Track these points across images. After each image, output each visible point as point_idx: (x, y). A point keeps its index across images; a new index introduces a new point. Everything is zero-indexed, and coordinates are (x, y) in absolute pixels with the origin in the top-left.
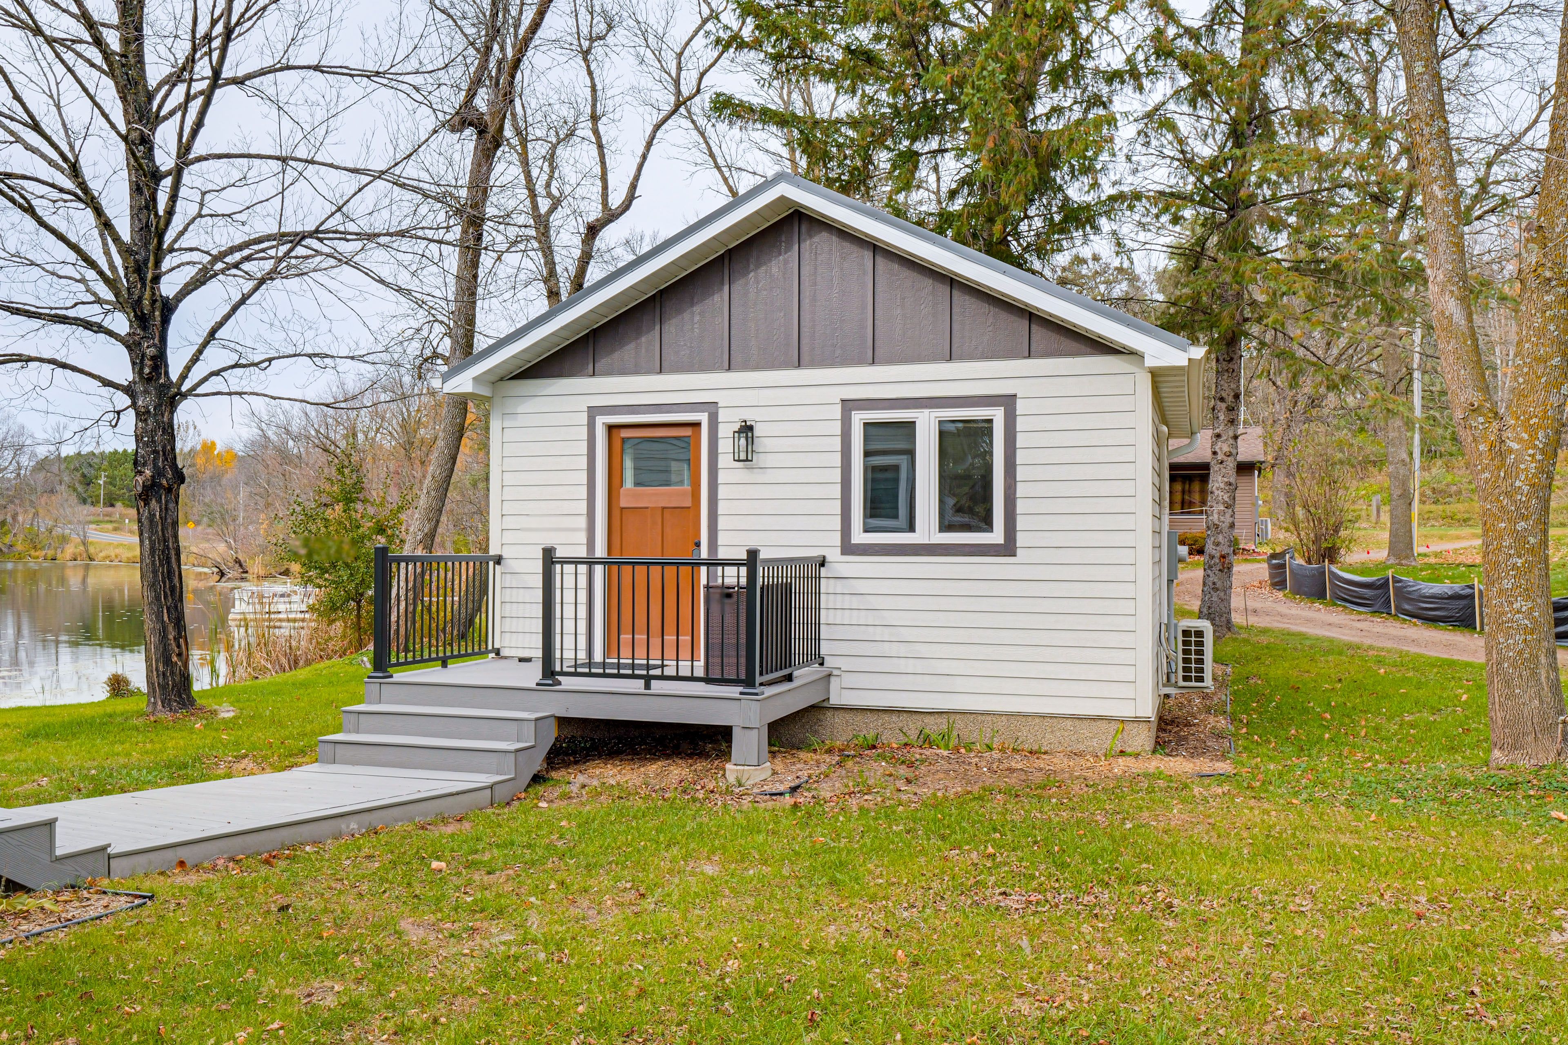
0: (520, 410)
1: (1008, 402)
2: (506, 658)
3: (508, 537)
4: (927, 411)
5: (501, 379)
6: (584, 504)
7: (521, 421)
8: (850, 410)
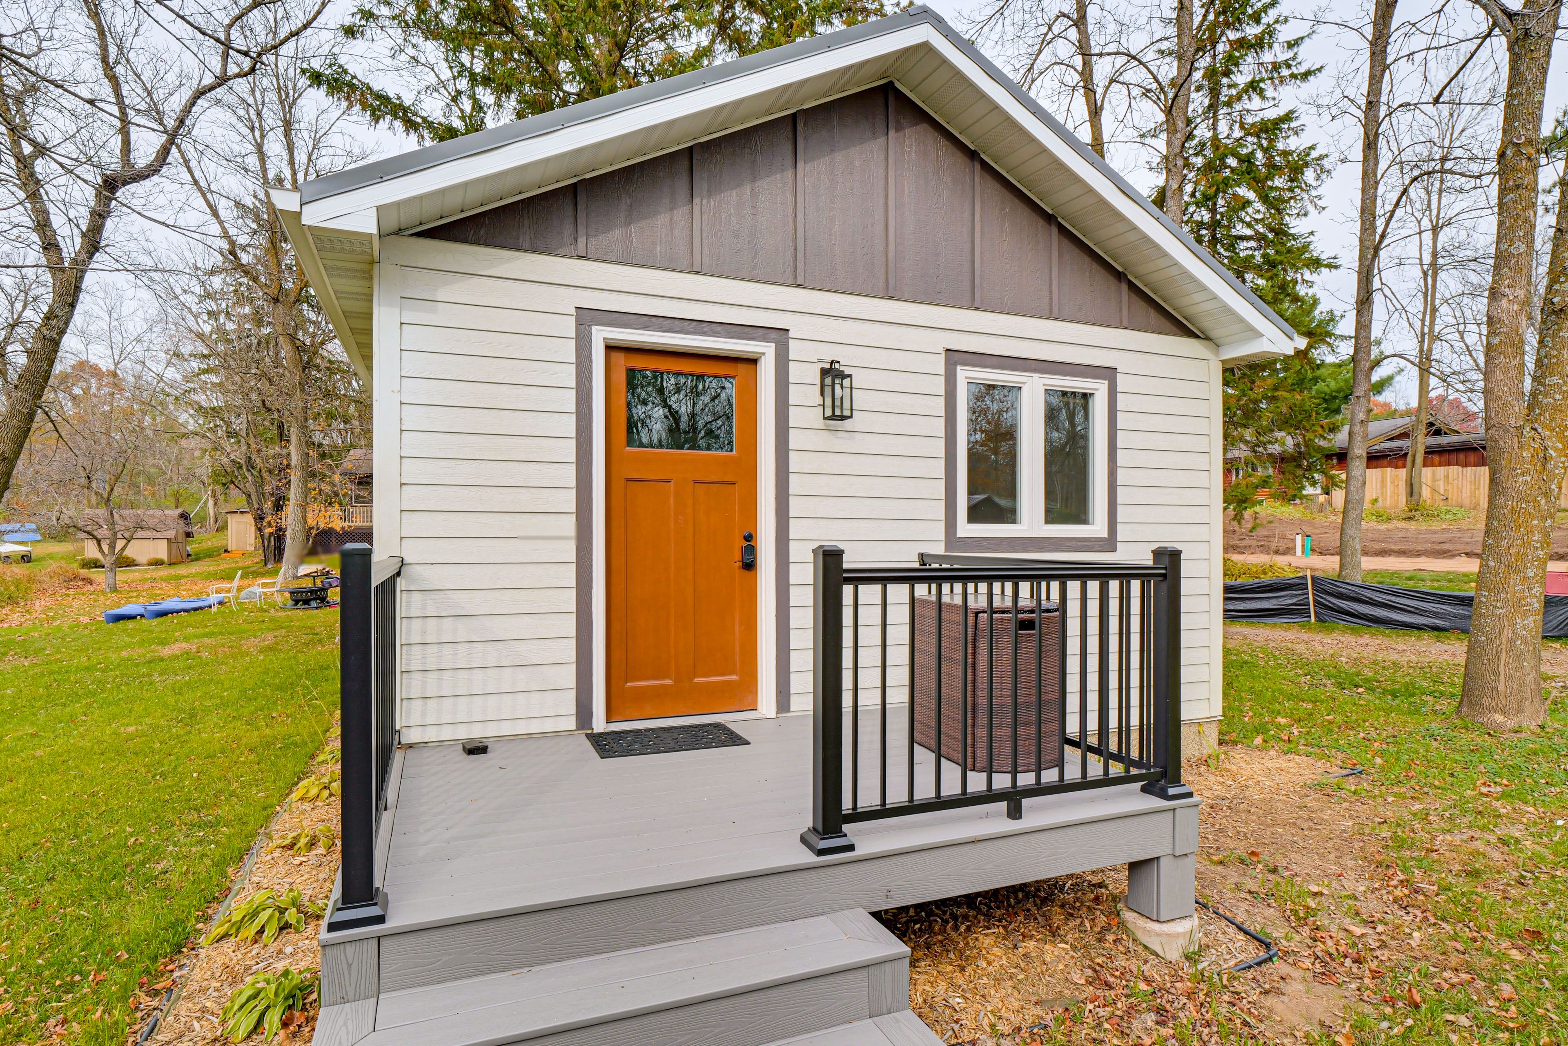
0: (441, 294)
1: (1109, 373)
2: (410, 746)
3: (414, 525)
4: (1036, 376)
5: (399, 232)
6: (570, 472)
7: (443, 315)
8: (955, 364)
